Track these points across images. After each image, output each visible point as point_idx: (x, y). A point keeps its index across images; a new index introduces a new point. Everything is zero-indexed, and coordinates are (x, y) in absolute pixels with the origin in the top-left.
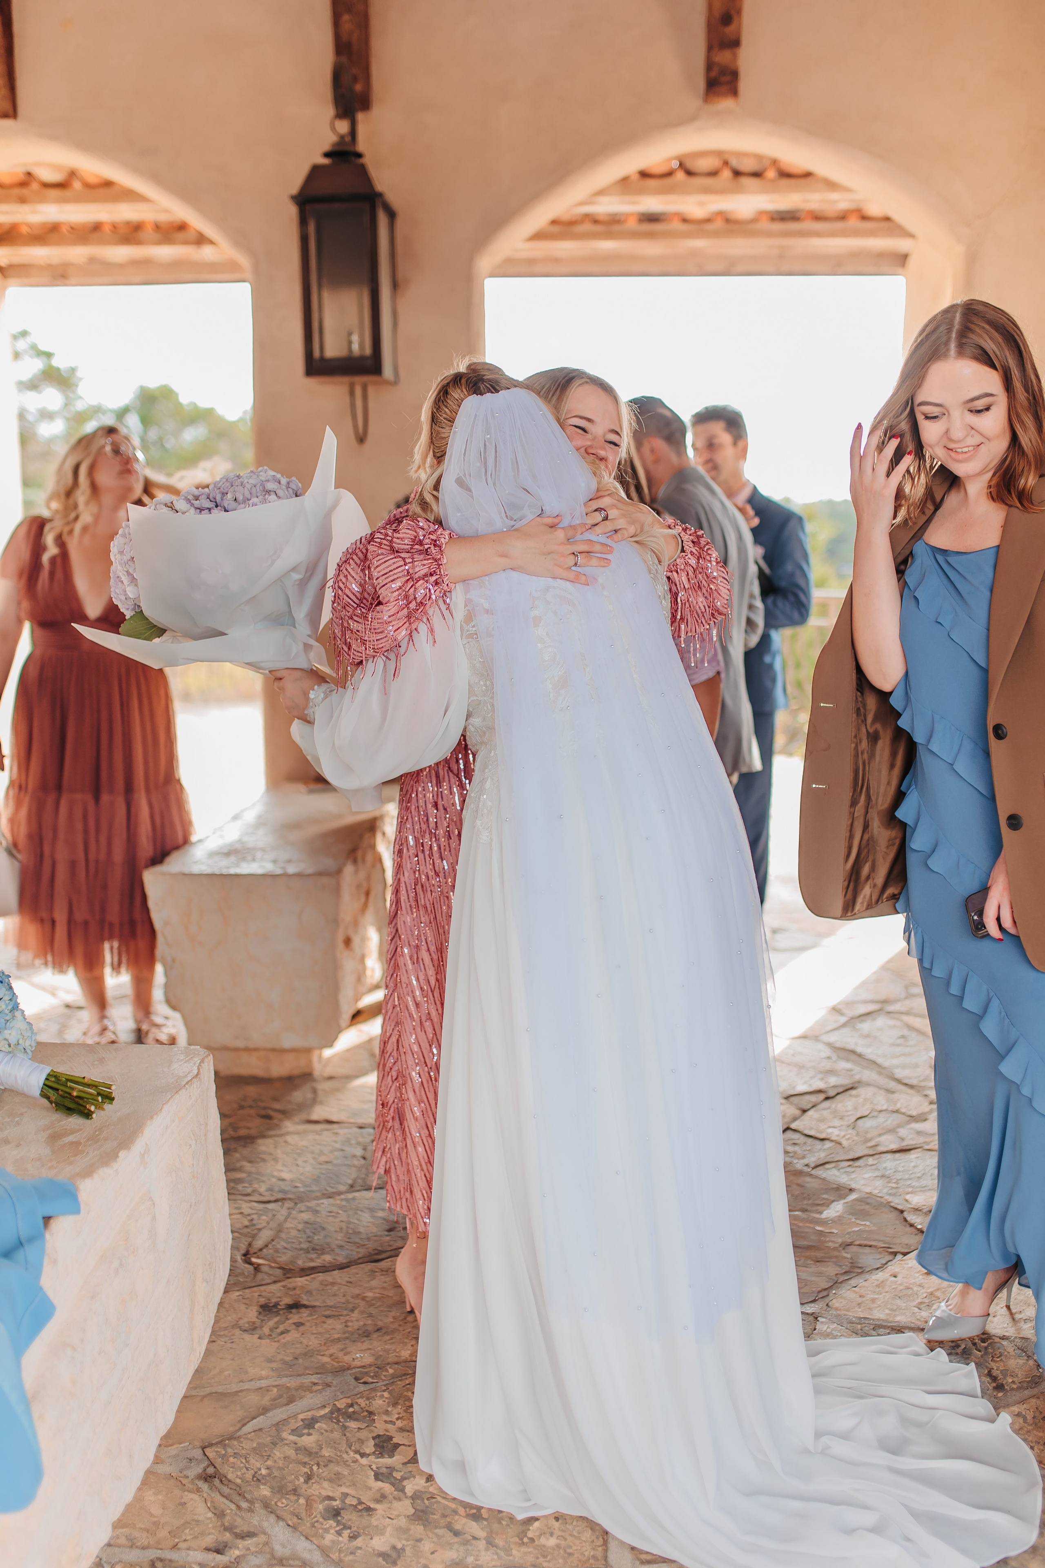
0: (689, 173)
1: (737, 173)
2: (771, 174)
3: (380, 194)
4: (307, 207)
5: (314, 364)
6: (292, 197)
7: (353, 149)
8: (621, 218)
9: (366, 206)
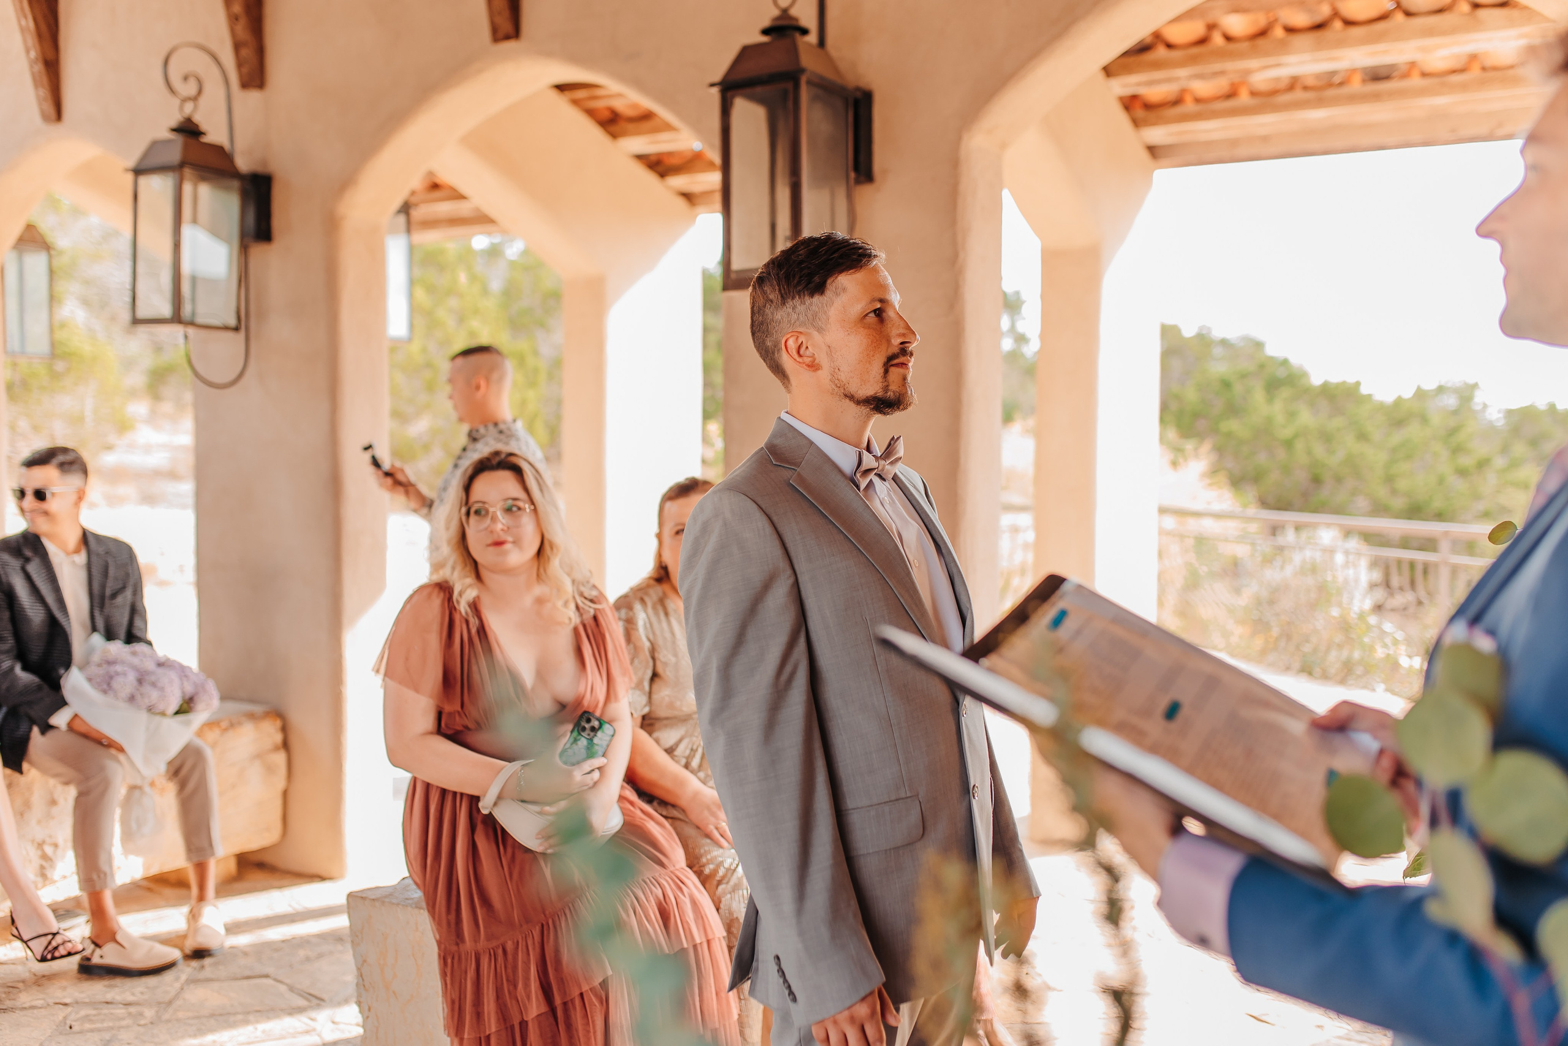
0: (1408, 14)
1: (1476, 6)
3: (802, 71)
4: (729, 94)
5: (733, 276)
6: (712, 85)
7: (794, 23)
8: (1337, 79)
9: (789, 86)
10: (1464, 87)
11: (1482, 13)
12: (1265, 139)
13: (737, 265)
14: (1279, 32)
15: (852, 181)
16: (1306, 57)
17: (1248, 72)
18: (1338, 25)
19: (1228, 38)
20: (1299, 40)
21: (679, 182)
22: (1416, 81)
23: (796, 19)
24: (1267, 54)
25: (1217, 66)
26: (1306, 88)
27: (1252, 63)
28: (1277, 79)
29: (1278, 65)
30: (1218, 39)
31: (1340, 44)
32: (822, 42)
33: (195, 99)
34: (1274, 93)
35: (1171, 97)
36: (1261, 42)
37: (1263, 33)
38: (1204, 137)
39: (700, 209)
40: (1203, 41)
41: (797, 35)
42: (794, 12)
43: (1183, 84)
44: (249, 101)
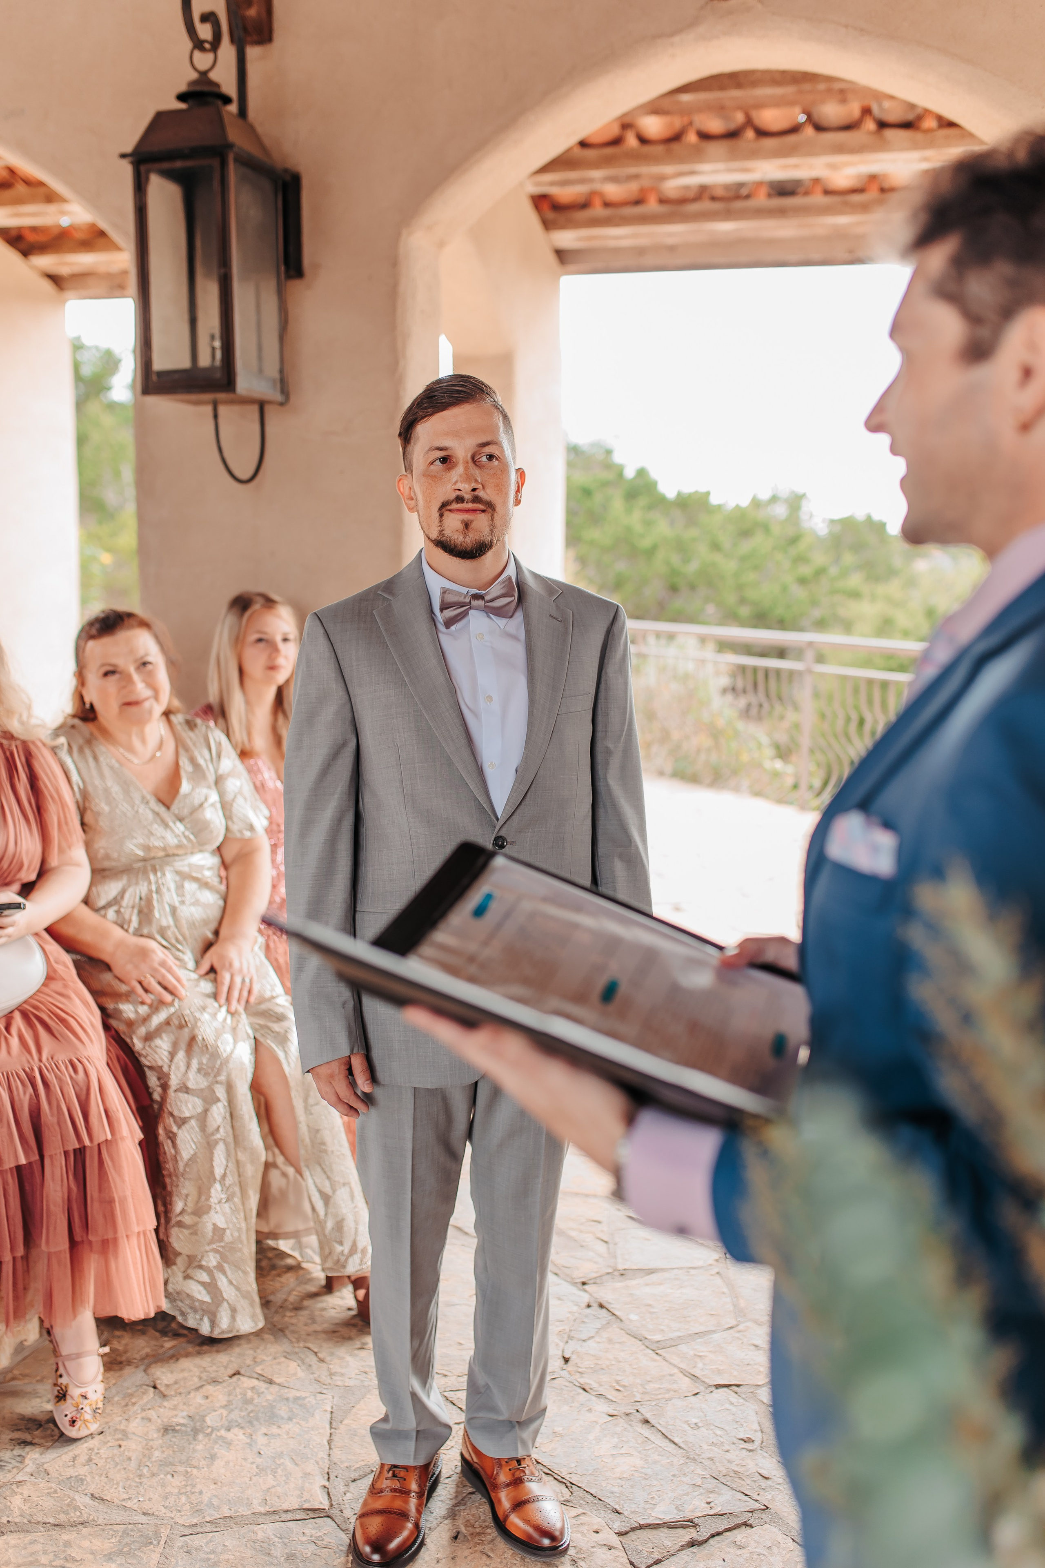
0: (819, 128)
1: (882, 125)
2: (930, 123)
3: (230, 146)
4: (143, 168)
5: (154, 378)
6: (123, 156)
7: (215, 89)
8: (744, 192)
9: (216, 163)
10: (865, 208)
11: (889, 133)
12: (672, 249)
13: (158, 365)
14: (692, 138)
15: (283, 276)
16: (720, 166)
17: (663, 178)
18: (750, 134)
19: (643, 140)
20: (716, 148)
21: (45, 261)
22: (818, 199)
23: (217, 85)
24: (682, 160)
25: (632, 170)
26: (713, 199)
27: (668, 169)
28: (687, 188)
29: (692, 173)
30: (631, 141)
31: (754, 154)
32: (243, 112)
34: (683, 201)
35: (582, 200)
36: (675, 146)
37: (676, 138)
38: (612, 244)
39: (69, 294)
40: (617, 141)
41: (220, 103)
42: (213, 76)
43: (597, 186)
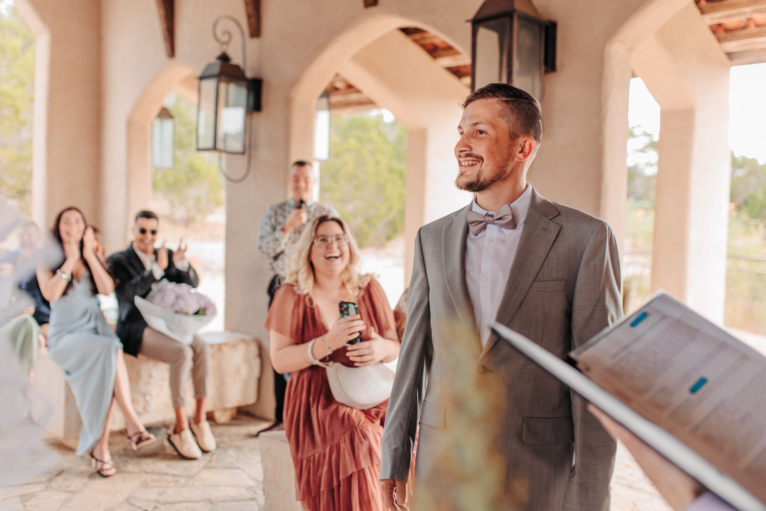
3: (515, 11)
4: (477, 26)
6: (468, 21)
9: (509, 20)
15: (543, 71)
33: (227, 43)
35: (742, 25)
38: (761, 46)
43: (748, 16)
44: (253, 44)
